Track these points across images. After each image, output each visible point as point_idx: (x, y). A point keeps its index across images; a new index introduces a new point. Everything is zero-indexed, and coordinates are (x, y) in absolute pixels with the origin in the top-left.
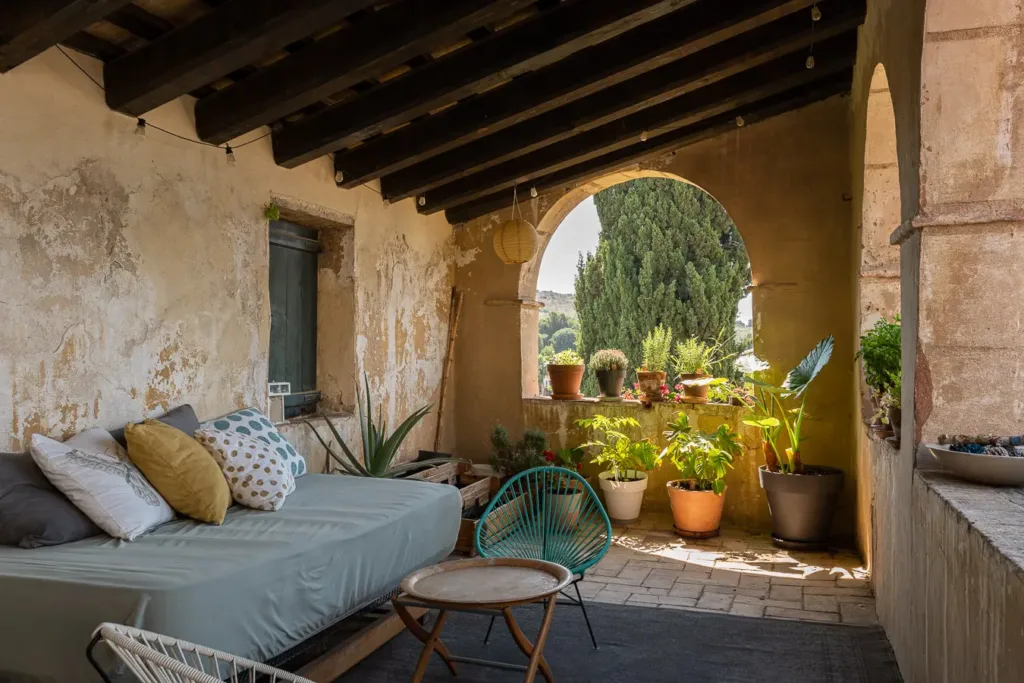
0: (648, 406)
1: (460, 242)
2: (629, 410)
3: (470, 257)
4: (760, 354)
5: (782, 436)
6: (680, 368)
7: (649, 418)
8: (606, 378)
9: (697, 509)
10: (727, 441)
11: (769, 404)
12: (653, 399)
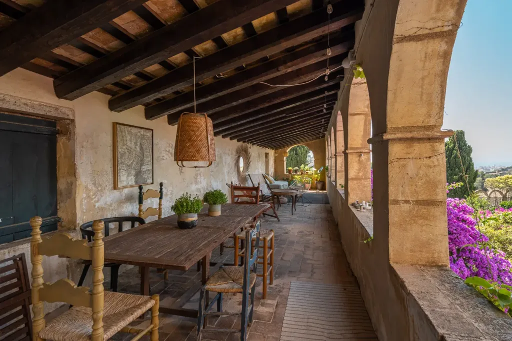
0: (301, 174)
1: (275, 153)
2: (299, 175)
3: (277, 155)
4: (315, 168)
5: (318, 178)
6: (305, 170)
7: (302, 176)
8: (296, 171)
9: (308, 186)
10: (311, 178)
11: (316, 174)
12: (302, 173)
